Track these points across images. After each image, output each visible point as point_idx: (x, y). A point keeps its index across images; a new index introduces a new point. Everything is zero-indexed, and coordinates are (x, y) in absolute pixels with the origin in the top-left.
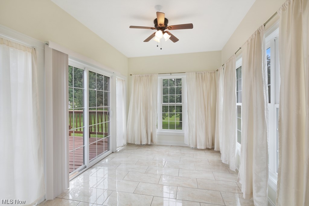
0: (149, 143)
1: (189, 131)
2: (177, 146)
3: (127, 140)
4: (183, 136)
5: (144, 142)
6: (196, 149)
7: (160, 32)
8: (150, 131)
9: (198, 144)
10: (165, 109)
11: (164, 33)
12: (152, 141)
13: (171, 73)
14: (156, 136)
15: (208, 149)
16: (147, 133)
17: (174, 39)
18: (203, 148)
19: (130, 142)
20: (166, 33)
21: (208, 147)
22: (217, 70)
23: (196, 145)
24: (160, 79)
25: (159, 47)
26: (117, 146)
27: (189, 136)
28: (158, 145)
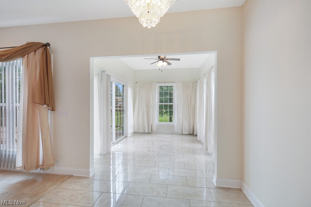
0: (150, 131)
1: (178, 122)
2: (169, 133)
3: (134, 130)
4: (173, 126)
5: (146, 131)
6: (182, 134)
7: (161, 61)
8: (150, 123)
9: (184, 131)
10: (161, 107)
11: (163, 62)
12: (152, 130)
13: (165, 82)
14: (155, 127)
15: (190, 134)
16: (148, 124)
17: (169, 64)
18: (187, 134)
19: (135, 131)
20: (165, 62)
21: (190, 133)
22: (197, 82)
23: (183, 132)
24: (157, 86)
25: (161, 70)
26: (128, 133)
27: (178, 126)
28: (156, 133)
